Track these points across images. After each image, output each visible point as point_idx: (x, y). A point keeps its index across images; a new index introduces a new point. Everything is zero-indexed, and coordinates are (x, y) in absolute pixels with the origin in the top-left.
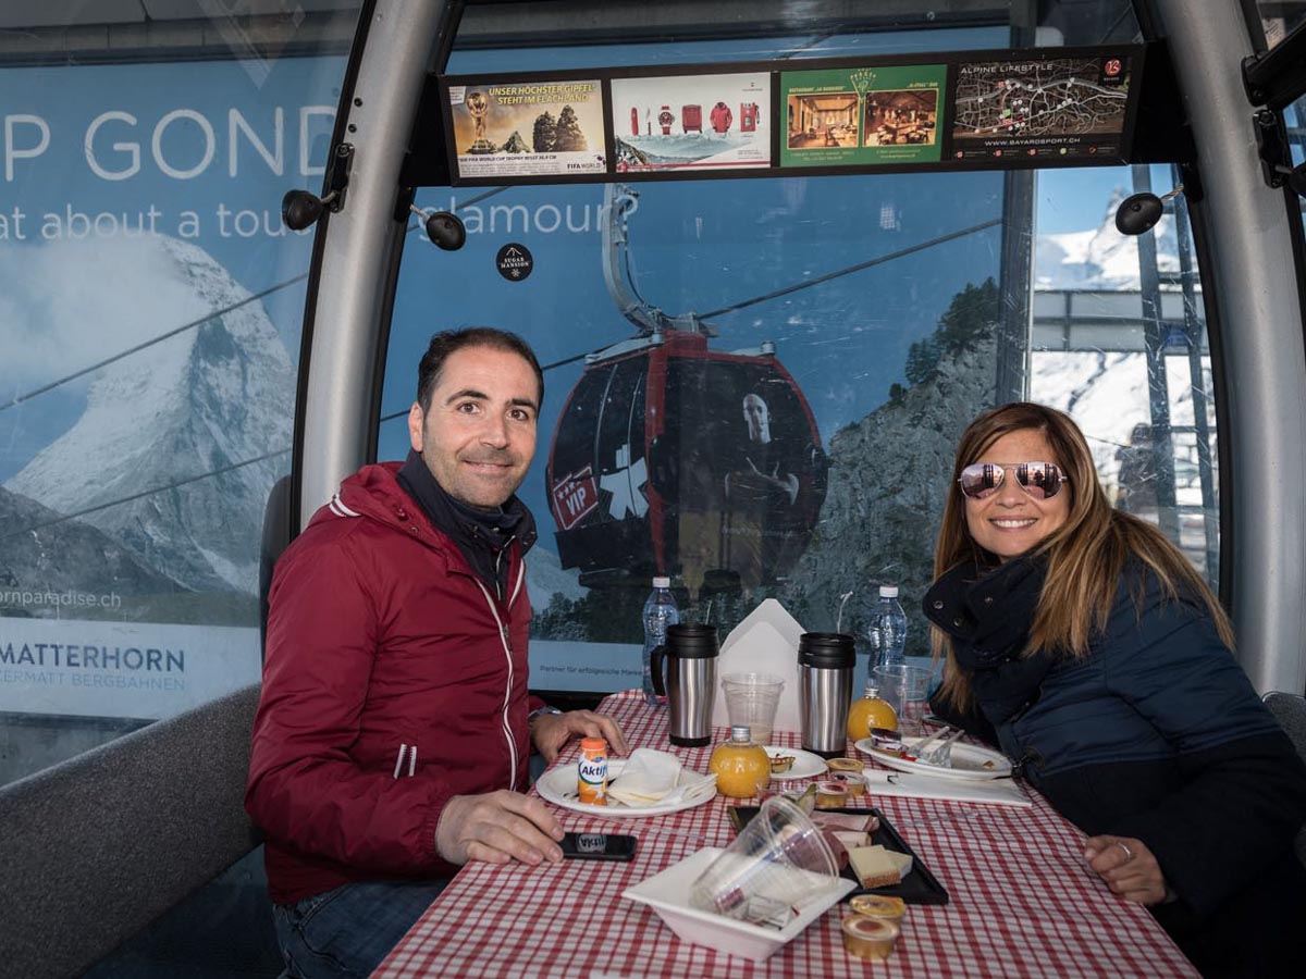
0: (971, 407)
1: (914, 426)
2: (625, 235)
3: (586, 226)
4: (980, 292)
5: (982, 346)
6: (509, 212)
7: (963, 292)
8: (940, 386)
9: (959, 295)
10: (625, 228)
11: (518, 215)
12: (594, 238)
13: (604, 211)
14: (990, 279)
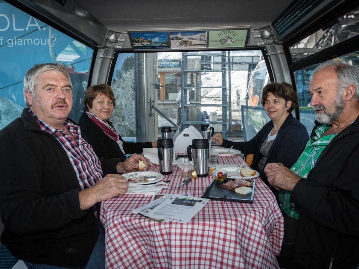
0: (129, 83)
1: (118, 88)
2: (54, 45)
3: (45, 43)
4: (129, 58)
5: (131, 70)
6: (28, 40)
7: (126, 58)
8: (123, 79)
9: (126, 59)
10: (54, 44)
11: (30, 41)
12: (47, 46)
13: (49, 40)
14: (132, 56)
